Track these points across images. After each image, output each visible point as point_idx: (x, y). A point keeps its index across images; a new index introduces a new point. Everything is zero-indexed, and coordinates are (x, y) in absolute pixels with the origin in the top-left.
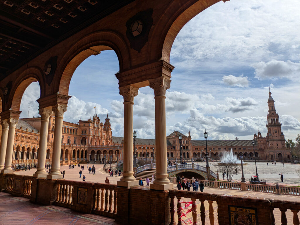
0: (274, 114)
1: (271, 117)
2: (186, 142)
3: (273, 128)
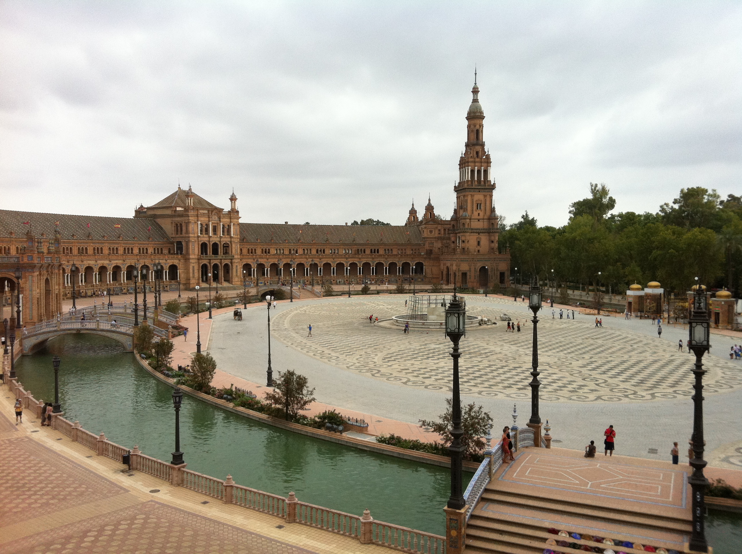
0: (480, 154)
1: (472, 162)
2: (223, 231)
3: (472, 196)
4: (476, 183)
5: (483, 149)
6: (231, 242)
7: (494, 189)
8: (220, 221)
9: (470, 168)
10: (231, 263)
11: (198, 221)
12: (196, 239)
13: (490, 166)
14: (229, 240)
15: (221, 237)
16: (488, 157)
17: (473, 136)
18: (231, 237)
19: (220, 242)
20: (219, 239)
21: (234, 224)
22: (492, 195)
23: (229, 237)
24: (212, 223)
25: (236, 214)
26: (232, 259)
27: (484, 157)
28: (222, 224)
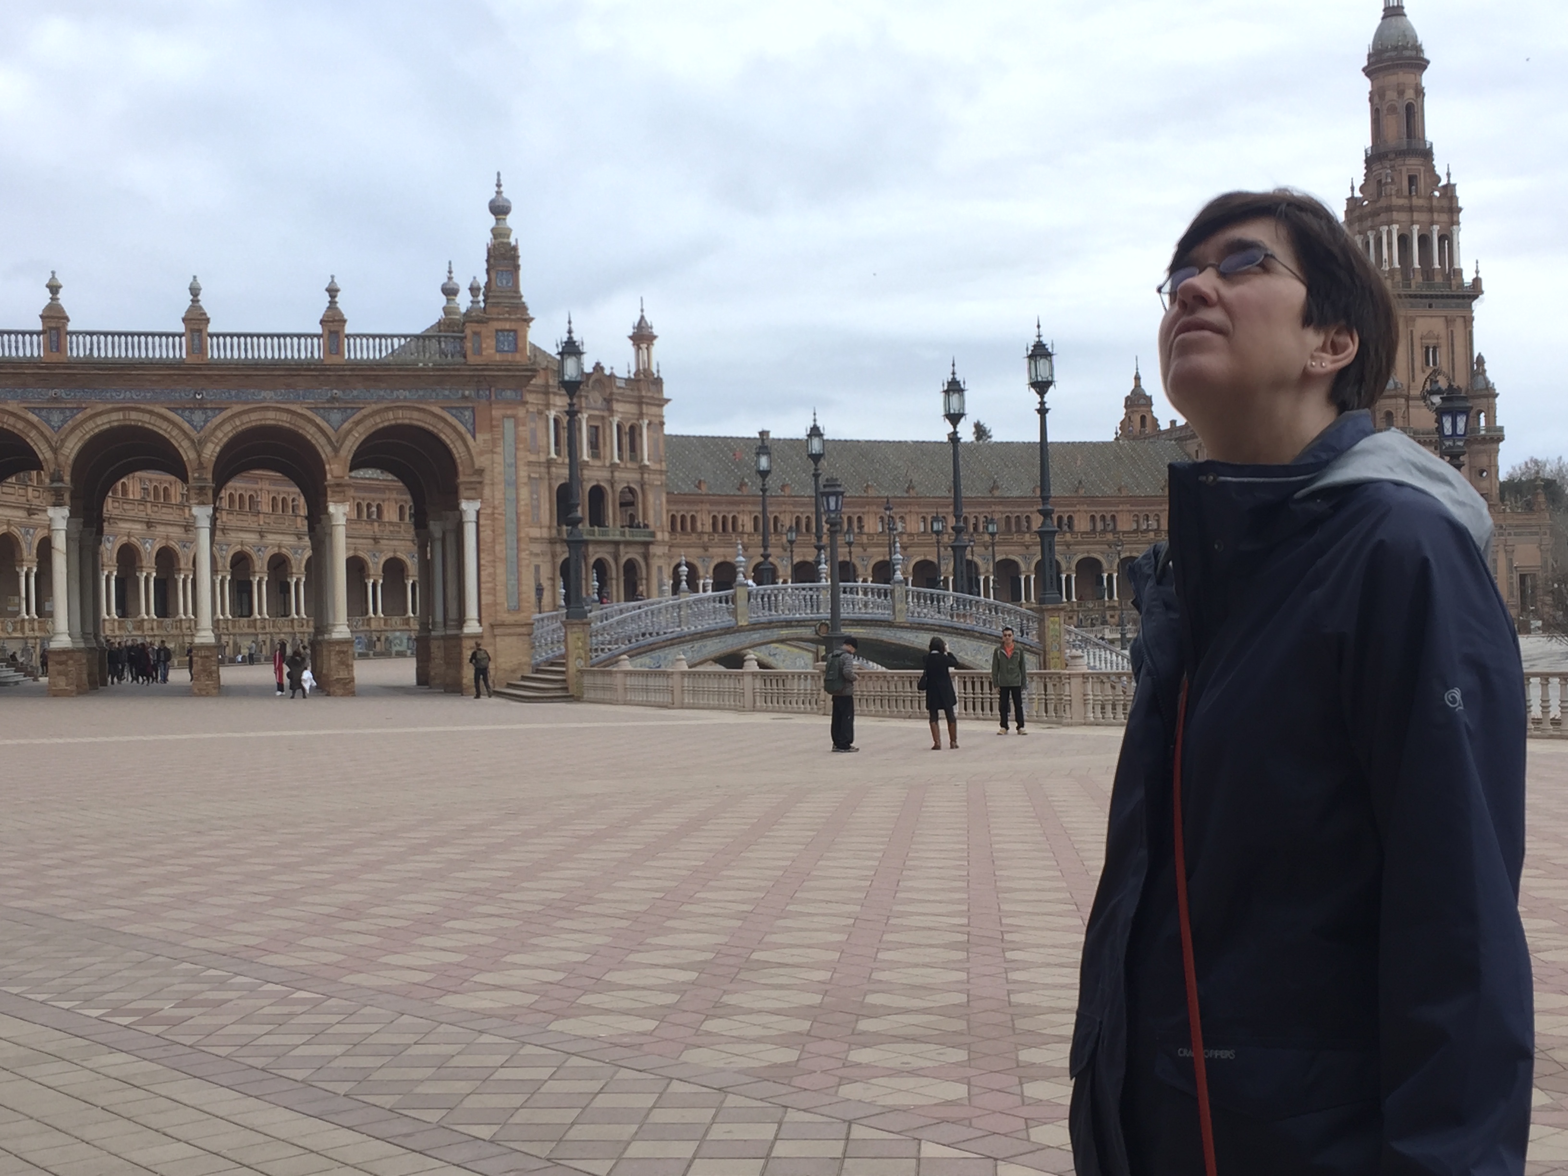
4: (1419, 278)
5: (1432, 169)
6: (642, 485)
7: (1476, 297)
8: (611, 411)
9: (1395, 228)
10: (646, 557)
11: (548, 406)
12: (543, 470)
13: (1458, 223)
14: (637, 476)
15: (613, 467)
16: (1449, 191)
17: (1394, 128)
18: (643, 469)
19: (612, 483)
20: (606, 474)
21: (649, 424)
22: (1472, 319)
23: (634, 465)
24: (590, 417)
25: (652, 387)
26: (646, 544)
27: (1437, 194)
28: (616, 420)
